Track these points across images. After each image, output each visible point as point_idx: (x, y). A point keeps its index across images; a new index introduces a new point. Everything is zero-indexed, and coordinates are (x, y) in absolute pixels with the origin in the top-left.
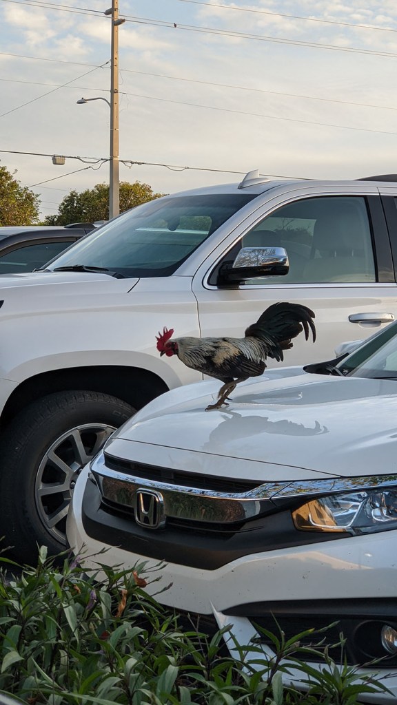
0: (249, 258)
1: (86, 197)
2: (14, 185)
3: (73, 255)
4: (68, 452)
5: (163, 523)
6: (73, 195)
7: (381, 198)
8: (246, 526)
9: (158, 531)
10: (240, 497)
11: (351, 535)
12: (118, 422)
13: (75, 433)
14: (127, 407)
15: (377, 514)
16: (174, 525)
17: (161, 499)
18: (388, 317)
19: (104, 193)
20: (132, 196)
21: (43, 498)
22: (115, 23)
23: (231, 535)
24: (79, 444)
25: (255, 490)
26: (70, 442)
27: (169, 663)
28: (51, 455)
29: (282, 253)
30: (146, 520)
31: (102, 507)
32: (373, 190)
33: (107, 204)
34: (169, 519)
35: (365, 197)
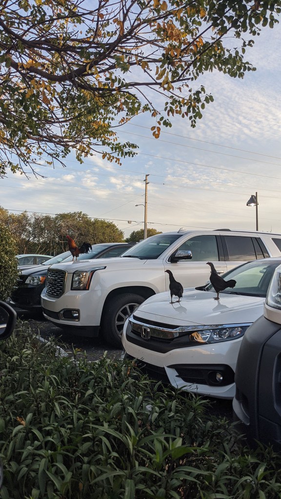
0: (181, 253)
1: (138, 232)
2: (117, 229)
3: (129, 252)
4: (125, 312)
5: (149, 338)
6: (134, 232)
7: (220, 236)
8: (174, 340)
9: (148, 340)
10: (173, 331)
11: (207, 344)
12: (140, 303)
13: (127, 306)
14: (143, 299)
15: (215, 337)
16: (153, 339)
17: (149, 330)
18: (222, 272)
19: (143, 231)
20: (151, 233)
21: (117, 326)
22: (147, 184)
23: (170, 342)
24: (128, 310)
25: (178, 328)
26: (125, 309)
27: (140, 395)
28: (120, 313)
29: (190, 252)
30: (145, 337)
31: (132, 331)
32: (218, 233)
33: (143, 235)
34: (151, 337)
35: (215, 236)
